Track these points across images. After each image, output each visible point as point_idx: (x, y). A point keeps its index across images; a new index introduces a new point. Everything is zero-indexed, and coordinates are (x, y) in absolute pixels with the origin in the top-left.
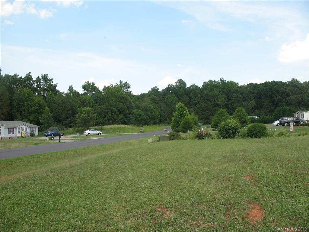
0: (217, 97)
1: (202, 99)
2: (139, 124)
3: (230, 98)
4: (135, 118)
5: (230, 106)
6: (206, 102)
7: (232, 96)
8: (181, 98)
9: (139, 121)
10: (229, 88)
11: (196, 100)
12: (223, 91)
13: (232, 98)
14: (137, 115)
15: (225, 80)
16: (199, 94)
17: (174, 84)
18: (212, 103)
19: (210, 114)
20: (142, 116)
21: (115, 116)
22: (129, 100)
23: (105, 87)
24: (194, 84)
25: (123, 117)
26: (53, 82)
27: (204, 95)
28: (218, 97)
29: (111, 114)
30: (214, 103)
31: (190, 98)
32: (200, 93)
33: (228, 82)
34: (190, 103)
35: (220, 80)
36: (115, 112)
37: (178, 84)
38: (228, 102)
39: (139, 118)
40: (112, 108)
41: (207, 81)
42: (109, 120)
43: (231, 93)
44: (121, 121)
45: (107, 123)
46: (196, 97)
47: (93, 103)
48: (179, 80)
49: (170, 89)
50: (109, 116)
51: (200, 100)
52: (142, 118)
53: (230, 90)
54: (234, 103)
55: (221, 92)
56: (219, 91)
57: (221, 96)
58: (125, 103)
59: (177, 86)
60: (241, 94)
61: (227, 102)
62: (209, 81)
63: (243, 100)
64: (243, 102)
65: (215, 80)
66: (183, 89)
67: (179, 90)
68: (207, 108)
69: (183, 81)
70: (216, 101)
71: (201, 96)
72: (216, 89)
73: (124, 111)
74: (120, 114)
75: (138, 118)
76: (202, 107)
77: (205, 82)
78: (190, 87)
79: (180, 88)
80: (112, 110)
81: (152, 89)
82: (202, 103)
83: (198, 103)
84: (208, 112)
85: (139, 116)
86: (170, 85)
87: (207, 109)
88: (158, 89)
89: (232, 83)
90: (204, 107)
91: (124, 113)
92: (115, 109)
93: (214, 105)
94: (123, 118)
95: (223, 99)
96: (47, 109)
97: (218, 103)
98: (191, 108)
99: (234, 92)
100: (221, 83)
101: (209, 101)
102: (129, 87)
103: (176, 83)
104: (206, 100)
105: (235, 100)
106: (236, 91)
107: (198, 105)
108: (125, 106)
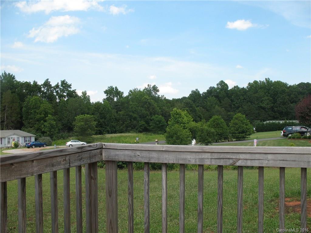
0: (261, 100)
1: (245, 102)
2: (159, 131)
3: (276, 100)
4: (154, 125)
5: (276, 109)
6: (249, 105)
7: (278, 97)
8: (222, 101)
9: (159, 127)
10: (276, 88)
11: (238, 103)
12: (269, 92)
13: (278, 100)
14: (157, 122)
15: (271, 80)
16: (241, 96)
17: (216, 87)
18: (256, 106)
19: (253, 118)
20: (162, 122)
21: (135, 122)
22: (153, 105)
23: (131, 91)
24: (236, 85)
25: (144, 123)
26: (71, 88)
27: (247, 97)
28: (263, 99)
29: (130, 120)
30: (258, 105)
31: (232, 101)
32: (243, 95)
33: (275, 82)
34: (231, 106)
35: (265, 80)
36: (135, 119)
37: (219, 86)
38: (274, 104)
39: (159, 125)
40: (131, 114)
41: (252, 82)
42: (127, 127)
43: (277, 94)
44: (141, 128)
45: (125, 130)
46: (238, 100)
47: (108, 109)
48: (220, 82)
49: (211, 91)
50: (128, 122)
51: (243, 103)
52: (162, 124)
53: (277, 92)
54: (280, 105)
55: (267, 94)
56: (264, 93)
57: (266, 98)
58: (148, 108)
59: (218, 88)
60: (289, 95)
61: (272, 105)
62: (253, 82)
63: (290, 101)
64: (291, 105)
65: (260, 81)
66: (225, 91)
67: (220, 93)
68: (250, 111)
69: (224, 83)
70: (260, 104)
71: (244, 99)
72: (261, 90)
73: (146, 116)
74: (142, 120)
75: (157, 124)
76: (244, 111)
77: (250, 83)
78: (233, 88)
79: (221, 90)
80: (131, 116)
81: (192, 92)
82: (245, 106)
83: (240, 106)
84: (251, 116)
85: (158, 123)
86: (211, 87)
87: (249, 113)
88: (199, 92)
89: (279, 84)
90: (246, 110)
91: (145, 119)
92: (135, 115)
93: (257, 108)
94: (143, 125)
95: (268, 101)
96: (49, 116)
97: (262, 105)
98: (232, 111)
99: (280, 93)
100: (267, 83)
101: (253, 104)
102: (158, 91)
103: (217, 84)
104: (250, 103)
105: (281, 102)
106: (283, 92)
107: (240, 108)
108: (147, 111)
